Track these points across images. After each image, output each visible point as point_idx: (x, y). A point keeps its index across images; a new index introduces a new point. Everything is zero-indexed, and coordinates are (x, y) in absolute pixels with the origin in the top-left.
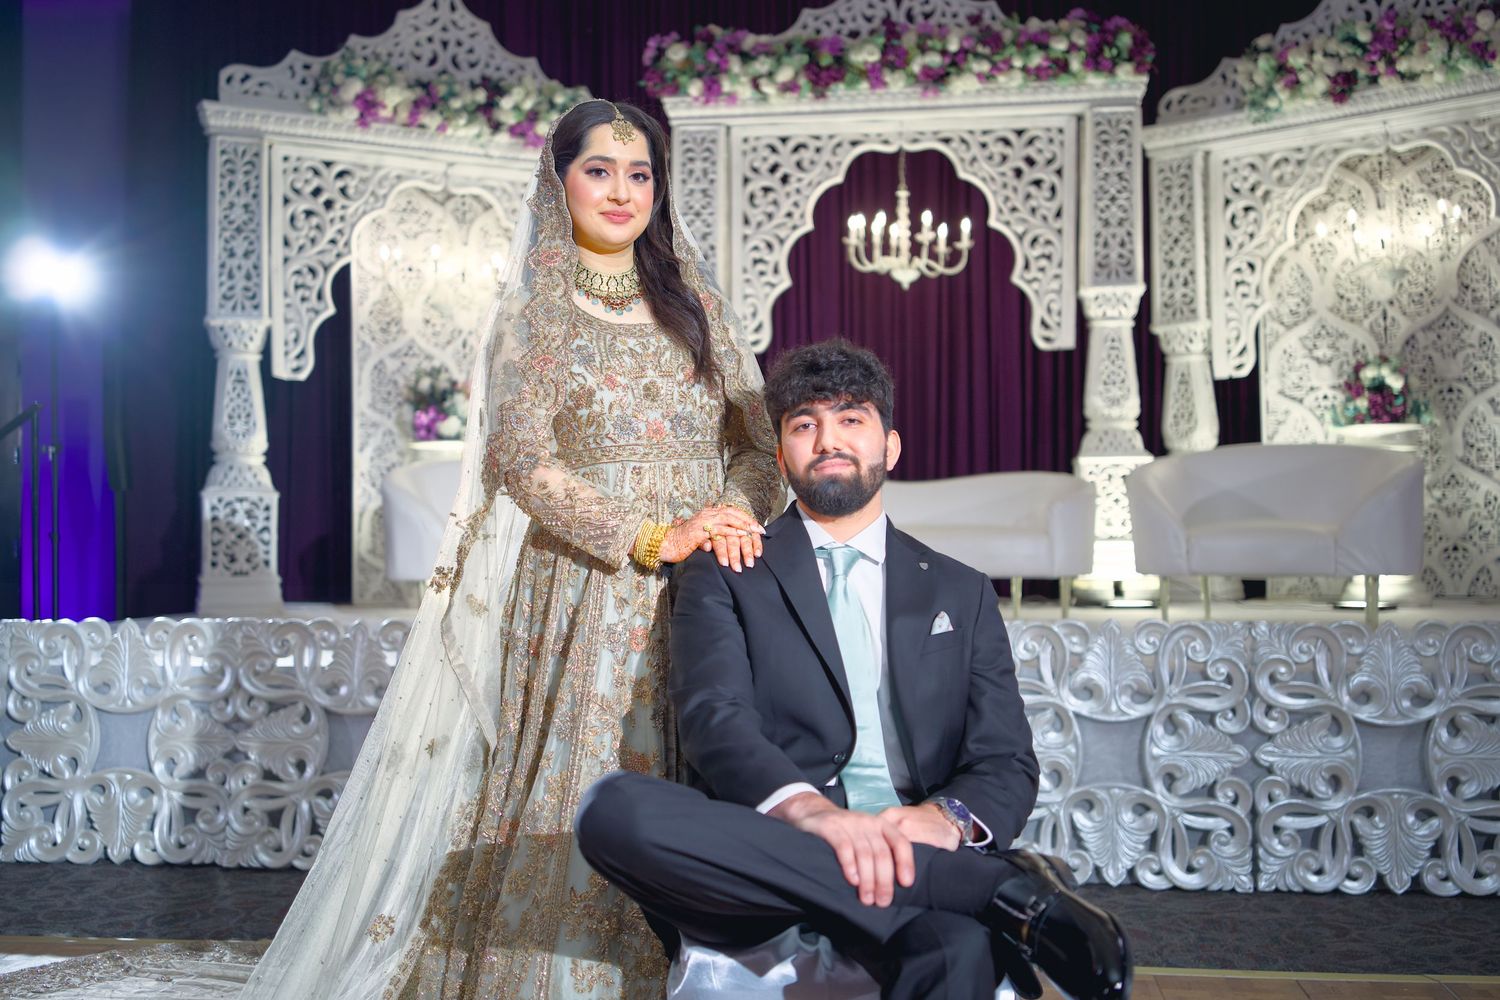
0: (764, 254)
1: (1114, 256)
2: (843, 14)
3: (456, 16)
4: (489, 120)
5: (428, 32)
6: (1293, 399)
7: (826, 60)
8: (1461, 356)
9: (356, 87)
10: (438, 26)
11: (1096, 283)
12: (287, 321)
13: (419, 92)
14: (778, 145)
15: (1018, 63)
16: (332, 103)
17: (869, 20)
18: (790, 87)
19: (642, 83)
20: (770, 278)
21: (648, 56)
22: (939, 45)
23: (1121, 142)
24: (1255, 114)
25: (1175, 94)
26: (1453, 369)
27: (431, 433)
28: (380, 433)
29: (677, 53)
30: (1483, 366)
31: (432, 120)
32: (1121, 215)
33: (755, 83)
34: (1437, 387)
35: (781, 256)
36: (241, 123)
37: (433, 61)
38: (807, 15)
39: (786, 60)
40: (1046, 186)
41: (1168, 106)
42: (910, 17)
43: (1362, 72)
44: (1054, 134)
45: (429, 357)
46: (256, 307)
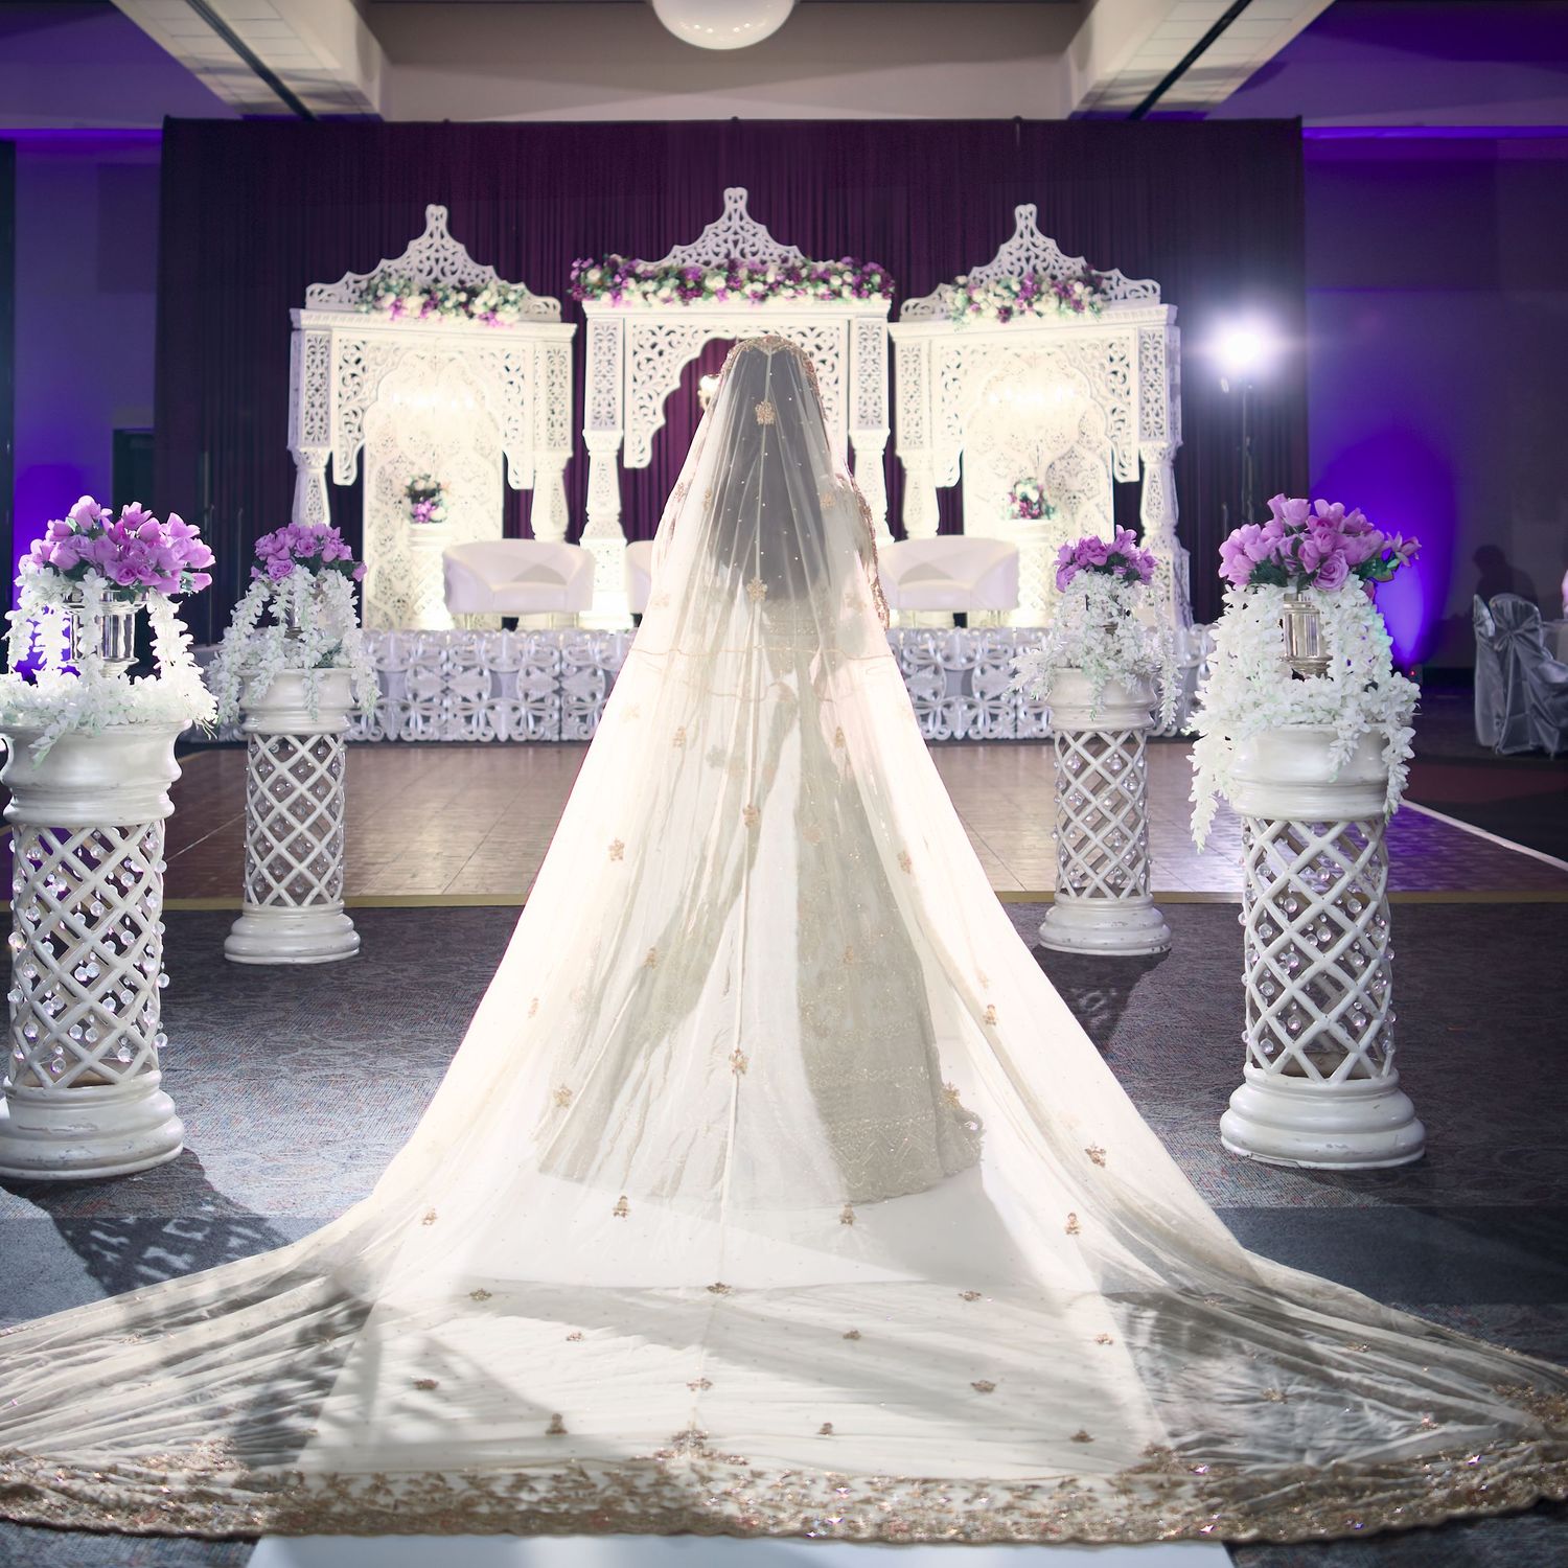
0: (646, 401)
1: (870, 411)
2: (700, 250)
3: (444, 242)
4: (467, 312)
5: (428, 253)
6: (983, 499)
7: (691, 284)
8: (1080, 476)
9: (391, 298)
10: (433, 248)
11: (859, 428)
12: (341, 446)
13: (426, 297)
14: (657, 330)
15: (811, 291)
16: (374, 307)
17: (717, 254)
18: (666, 301)
19: (570, 291)
20: (650, 417)
21: (574, 274)
22: (762, 279)
23: (874, 340)
24: (955, 325)
25: (911, 302)
26: (1074, 484)
27: (427, 518)
28: (381, 515)
29: (594, 276)
30: (1093, 483)
31: (433, 315)
32: (875, 385)
33: (645, 295)
34: (1067, 495)
35: (659, 404)
36: (321, 322)
37: (430, 273)
38: (677, 249)
39: (665, 283)
40: (828, 363)
41: (907, 309)
42: (743, 254)
43: (1015, 308)
44: (834, 331)
45: (412, 463)
46: (326, 439)
